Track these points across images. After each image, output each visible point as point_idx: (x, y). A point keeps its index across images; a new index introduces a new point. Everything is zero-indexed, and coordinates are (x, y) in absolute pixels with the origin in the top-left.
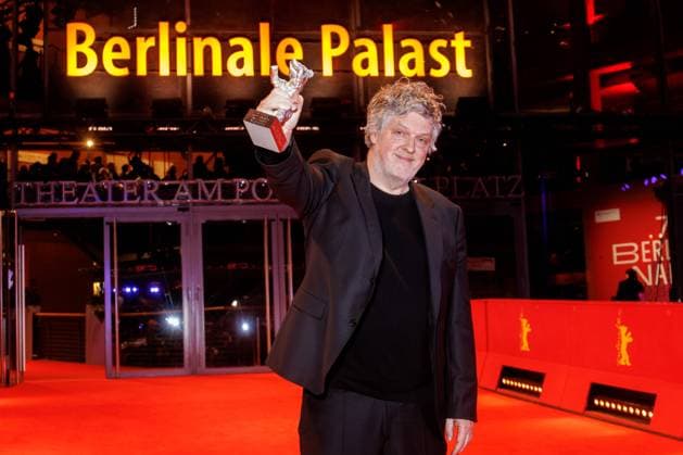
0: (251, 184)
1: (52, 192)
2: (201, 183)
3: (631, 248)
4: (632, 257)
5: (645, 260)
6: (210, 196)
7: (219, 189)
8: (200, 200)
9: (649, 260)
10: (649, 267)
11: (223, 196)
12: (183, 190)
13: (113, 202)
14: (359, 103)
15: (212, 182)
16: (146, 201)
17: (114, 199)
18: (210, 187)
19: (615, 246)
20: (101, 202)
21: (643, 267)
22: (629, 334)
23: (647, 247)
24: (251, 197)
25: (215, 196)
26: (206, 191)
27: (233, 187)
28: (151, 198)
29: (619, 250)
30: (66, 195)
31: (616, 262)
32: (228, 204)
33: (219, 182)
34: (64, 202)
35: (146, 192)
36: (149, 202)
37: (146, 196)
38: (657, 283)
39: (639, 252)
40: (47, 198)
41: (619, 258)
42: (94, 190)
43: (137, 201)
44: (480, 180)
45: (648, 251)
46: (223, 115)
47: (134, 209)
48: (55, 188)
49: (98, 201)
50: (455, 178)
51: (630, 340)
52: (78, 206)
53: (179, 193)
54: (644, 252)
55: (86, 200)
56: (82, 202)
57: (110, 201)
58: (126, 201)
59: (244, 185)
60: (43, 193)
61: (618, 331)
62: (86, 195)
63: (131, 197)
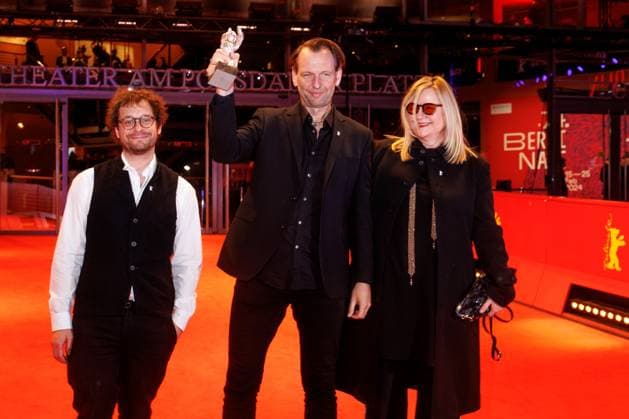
0: (196, 74)
1: (24, 75)
2: (153, 71)
3: (520, 138)
4: (519, 145)
5: (530, 148)
6: (160, 83)
7: (169, 78)
8: (152, 86)
9: (533, 148)
10: (533, 155)
11: (172, 84)
12: (137, 77)
13: (77, 86)
14: (291, 6)
15: (162, 71)
16: (106, 85)
17: (77, 83)
18: (160, 75)
19: (506, 135)
20: (66, 85)
21: (528, 153)
22: (622, 237)
23: (534, 137)
24: (195, 85)
25: (165, 84)
26: (157, 79)
27: (180, 76)
28: (109, 83)
29: (509, 138)
30: (37, 78)
31: (506, 149)
32: (177, 91)
33: (168, 72)
34: (34, 84)
35: (106, 77)
36: (108, 86)
37: (105, 82)
38: (539, 167)
39: (526, 141)
40: (19, 80)
41: (509, 146)
42: (60, 75)
43: (98, 85)
44: (391, 78)
45: (533, 141)
46: (173, 13)
47: (95, 93)
48: (28, 72)
49: (64, 84)
50: (370, 75)
51: (623, 244)
52: (46, 88)
53: (134, 81)
54: (530, 141)
55: (54, 82)
56: (50, 85)
57: (74, 84)
58: (88, 85)
59: (191, 75)
60: (16, 76)
61: (607, 233)
62: (53, 79)
63: (93, 81)
